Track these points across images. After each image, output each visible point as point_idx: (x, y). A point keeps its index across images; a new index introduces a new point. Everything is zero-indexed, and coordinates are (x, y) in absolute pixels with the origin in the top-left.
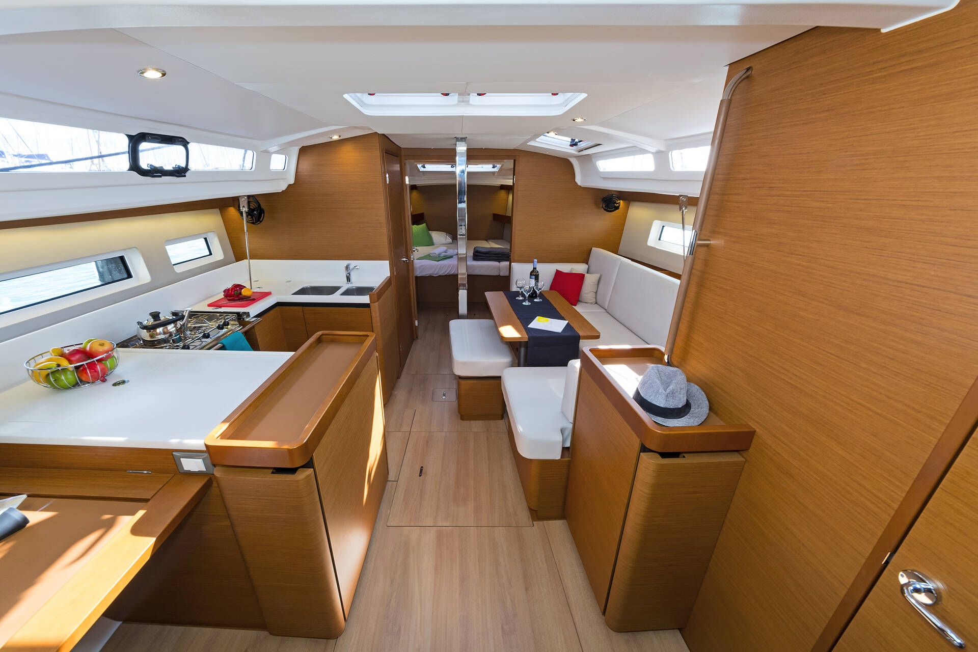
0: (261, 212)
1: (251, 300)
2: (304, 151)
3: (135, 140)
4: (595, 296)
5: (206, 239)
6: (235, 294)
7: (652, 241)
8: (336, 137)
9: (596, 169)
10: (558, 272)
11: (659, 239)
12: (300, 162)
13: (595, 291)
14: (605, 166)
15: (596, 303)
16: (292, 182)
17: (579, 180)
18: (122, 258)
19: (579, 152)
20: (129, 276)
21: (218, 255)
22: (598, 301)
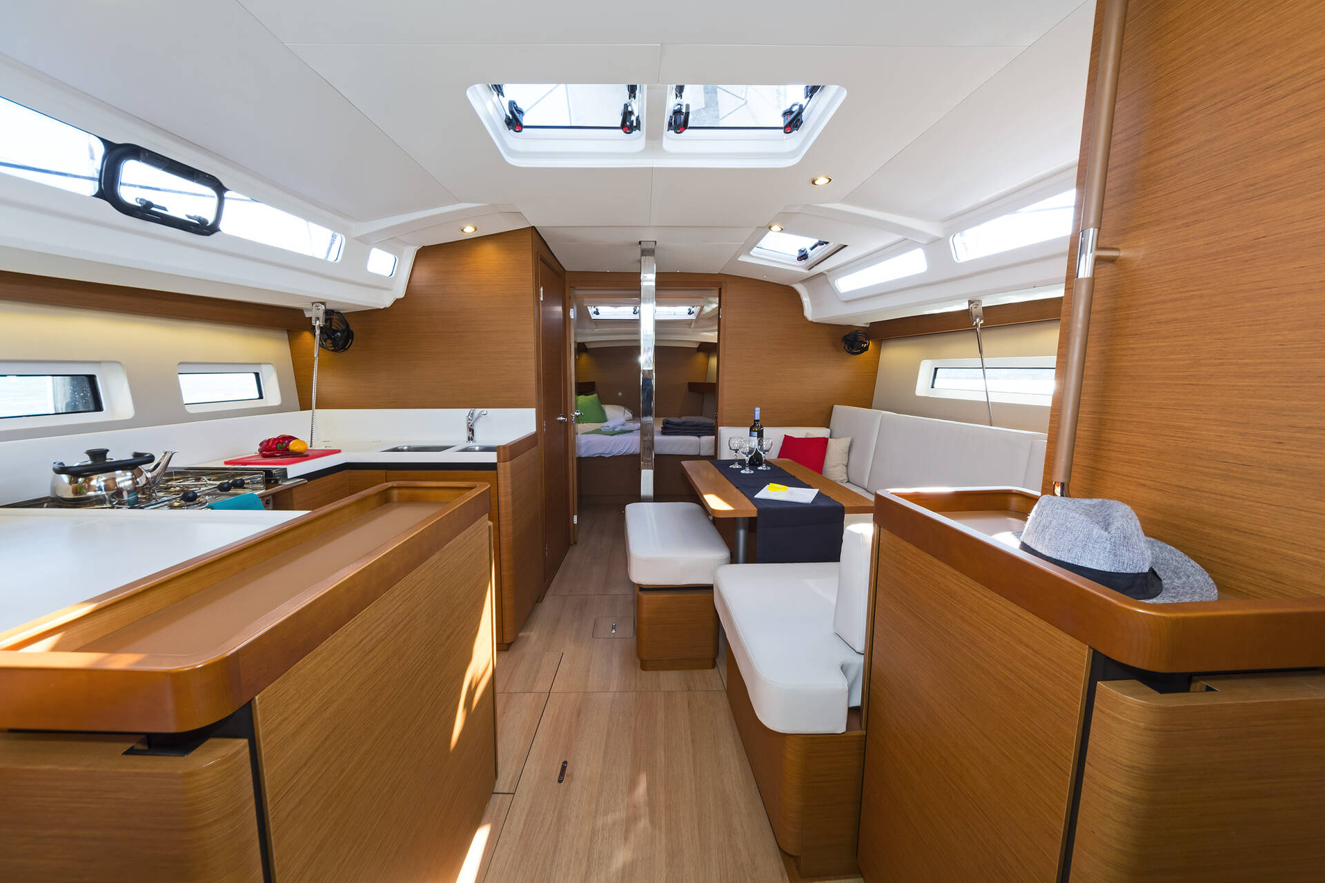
0: (349, 335)
1: (302, 456)
2: (424, 254)
3: (117, 154)
4: (845, 471)
5: (257, 375)
6: (278, 448)
7: (922, 389)
8: (469, 230)
9: (834, 291)
10: (786, 437)
11: (933, 387)
12: (416, 268)
13: (845, 463)
14: (846, 284)
15: (848, 482)
16: (401, 295)
17: (809, 313)
18: (91, 379)
19: (809, 269)
20: (98, 407)
21: (273, 397)
22: (850, 480)
